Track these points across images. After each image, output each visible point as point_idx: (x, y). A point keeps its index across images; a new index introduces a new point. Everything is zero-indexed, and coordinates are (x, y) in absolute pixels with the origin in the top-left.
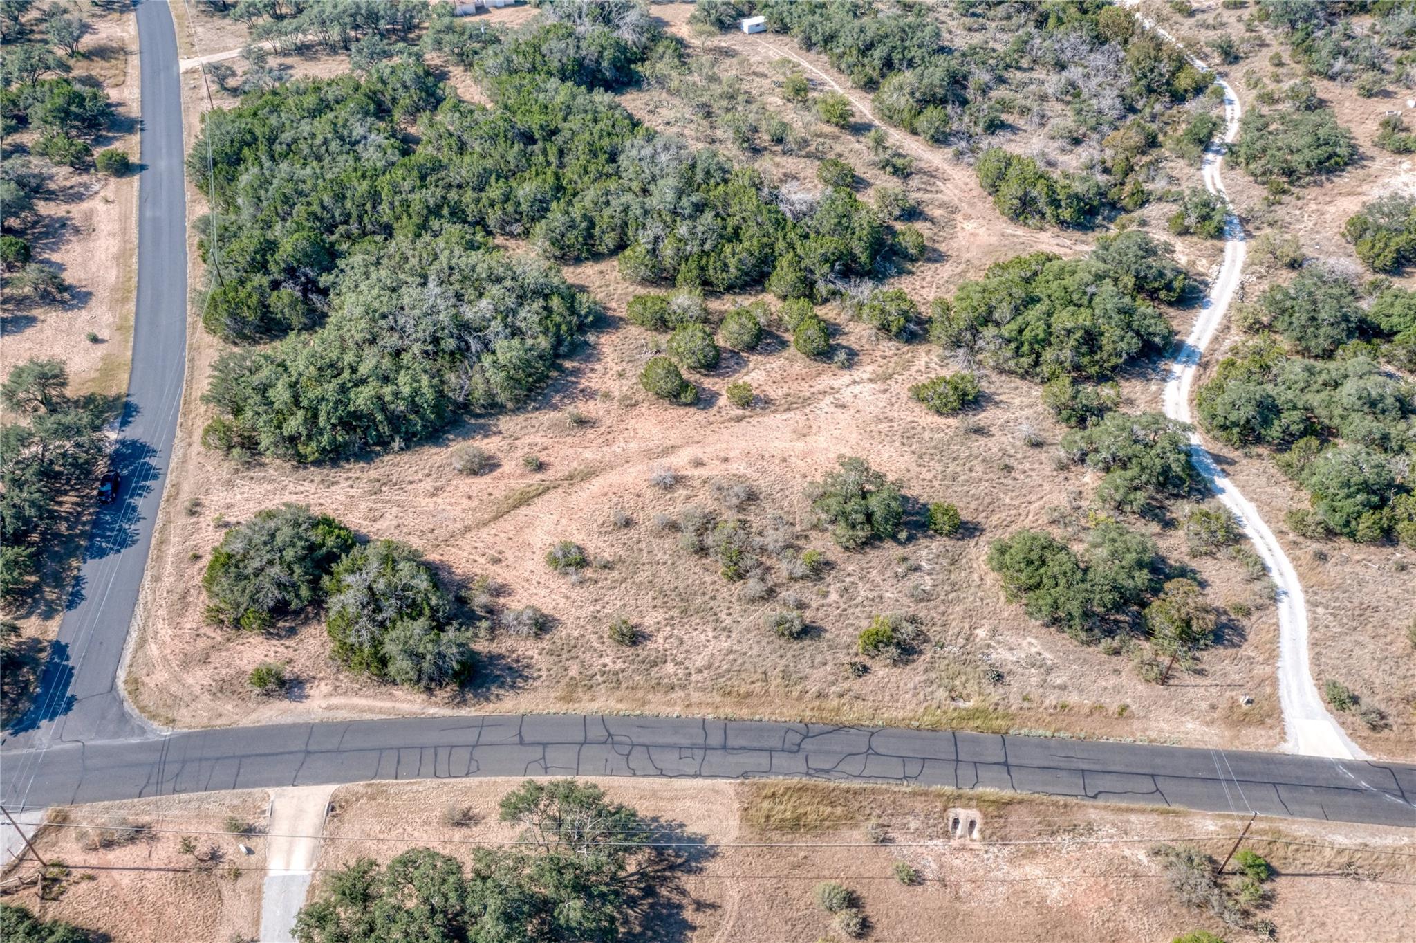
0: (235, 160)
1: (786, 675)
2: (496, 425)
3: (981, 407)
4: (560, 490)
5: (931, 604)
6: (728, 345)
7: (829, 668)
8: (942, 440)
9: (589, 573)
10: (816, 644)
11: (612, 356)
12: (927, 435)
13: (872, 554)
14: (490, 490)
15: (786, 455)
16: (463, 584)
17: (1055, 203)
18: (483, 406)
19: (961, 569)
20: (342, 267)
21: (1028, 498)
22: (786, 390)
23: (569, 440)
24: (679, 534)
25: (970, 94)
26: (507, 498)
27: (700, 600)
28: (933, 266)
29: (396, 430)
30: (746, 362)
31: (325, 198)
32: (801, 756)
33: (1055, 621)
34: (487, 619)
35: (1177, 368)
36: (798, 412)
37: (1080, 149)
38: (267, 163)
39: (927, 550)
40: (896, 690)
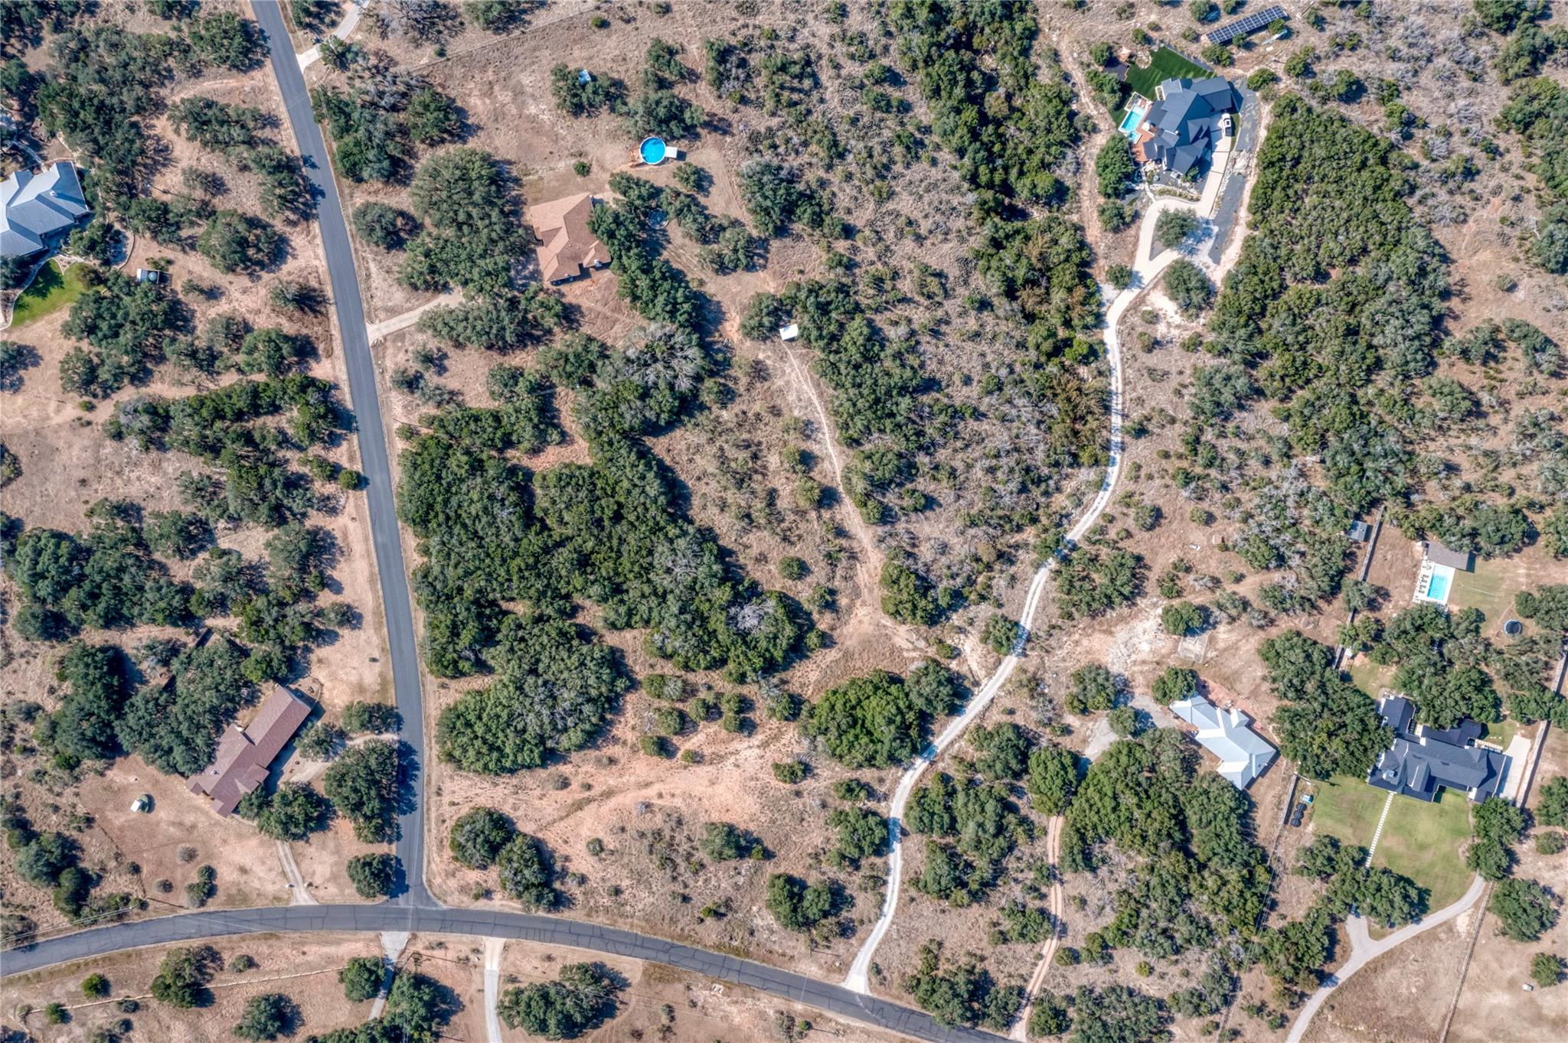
1: (673, 918)
2: (571, 758)
4: (596, 803)
5: (739, 893)
7: (689, 918)
8: (777, 797)
9: (603, 855)
10: (687, 906)
12: (771, 793)
14: (565, 799)
15: (702, 796)
16: (552, 854)
19: (758, 876)
21: (804, 839)
22: (713, 750)
23: (604, 771)
24: (644, 840)
26: (572, 805)
27: (646, 877)
28: (824, 652)
30: (698, 726)
32: (668, 956)
34: (561, 874)
35: (918, 763)
36: (715, 766)
39: (747, 864)
40: (711, 932)
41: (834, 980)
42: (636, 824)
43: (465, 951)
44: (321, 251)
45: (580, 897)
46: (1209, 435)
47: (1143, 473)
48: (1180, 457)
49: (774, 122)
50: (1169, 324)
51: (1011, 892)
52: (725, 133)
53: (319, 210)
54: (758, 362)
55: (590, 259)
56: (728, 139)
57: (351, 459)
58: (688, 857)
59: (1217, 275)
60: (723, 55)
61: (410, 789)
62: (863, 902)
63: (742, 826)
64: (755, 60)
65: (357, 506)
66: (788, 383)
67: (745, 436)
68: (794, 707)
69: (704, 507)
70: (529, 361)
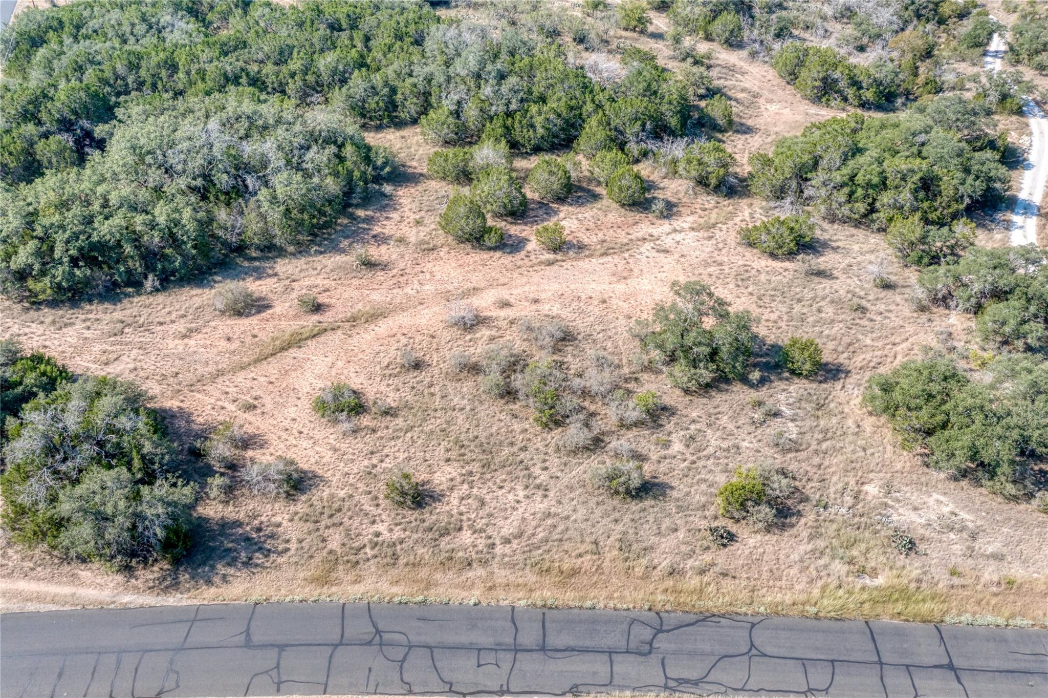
0: (37, 41)
1: (624, 545)
2: (272, 268)
3: (818, 252)
4: (339, 332)
5: (802, 455)
6: (536, 196)
7: (681, 535)
8: (780, 282)
9: (366, 421)
10: (661, 504)
11: (409, 206)
12: (763, 277)
13: (718, 398)
14: (255, 332)
15: (606, 296)
16: (204, 434)
17: (856, 84)
18: (258, 248)
19: (831, 414)
20: (120, 117)
21: (892, 339)
22: (601, 236)
23: (355, 282)
24: (480, 378)
25: (757, 11)
26: (274, 339)
27: (506, 451)
28: (743, 137)
29: (149, 268)
30: (556, 213)
31: (118, 66)
32: (654, 659)
33: (964, 474)
34: (222, 474)
35: (1017, 219)
36: (615, 256)
37: (866, 55)
38: (68, 41)
45: (292, 530)
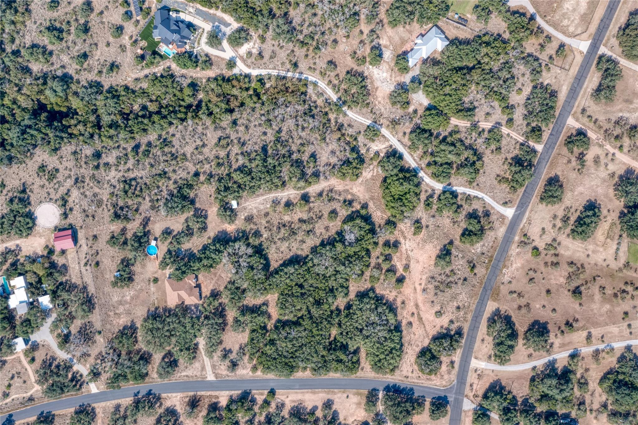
1: (472, 286)
2: (399, 320)
3: (420, 222)
4: (420, 312)
5: (465, 257)
7: (473, 279)
8: (427, 235)
9: (442, 312)
10: (468, 279)
11: (384, 292)
12: (425, 238)
14: (416, 325)
15: (423, 267)
16: (439, 333)
18: (396, 322)
19: (459, 248)
21: (446, 227)
22: (404, 260)
23: (407, 307)
24: (438, 294)
26: (419, 322)
27: (453, 295)
32: (488, 290)
34: (448, 331)
35: (420, 175)
36: (411, 260)
39: (454, 252)
40: (480, 271)
41: (507, 222)
42: (431, 296)
43: (475, 375)
44: (174, 395)
45: (459, 324)
46: (301, 37)
47: (313, 66)
48: (308, 50)
49: (147, 199)
50: (253, 48)
51: (480, 144)
52: (149, 220)
53: (157, 393)
54: (245, 219)
55: (193, 283)
56: (152, 219)
57: (262, 394)
58: (447, 276)
59: (235, 25)
60: (117, 216)
61: (404, 389)
62: (476, 205)
63: (438, 252)
64: (121, 203)
65: (282, 395)
66: (255, 208)
67: (275, 228)
68: (391, 224)
69: (302, 249)
70: (231, 314)
